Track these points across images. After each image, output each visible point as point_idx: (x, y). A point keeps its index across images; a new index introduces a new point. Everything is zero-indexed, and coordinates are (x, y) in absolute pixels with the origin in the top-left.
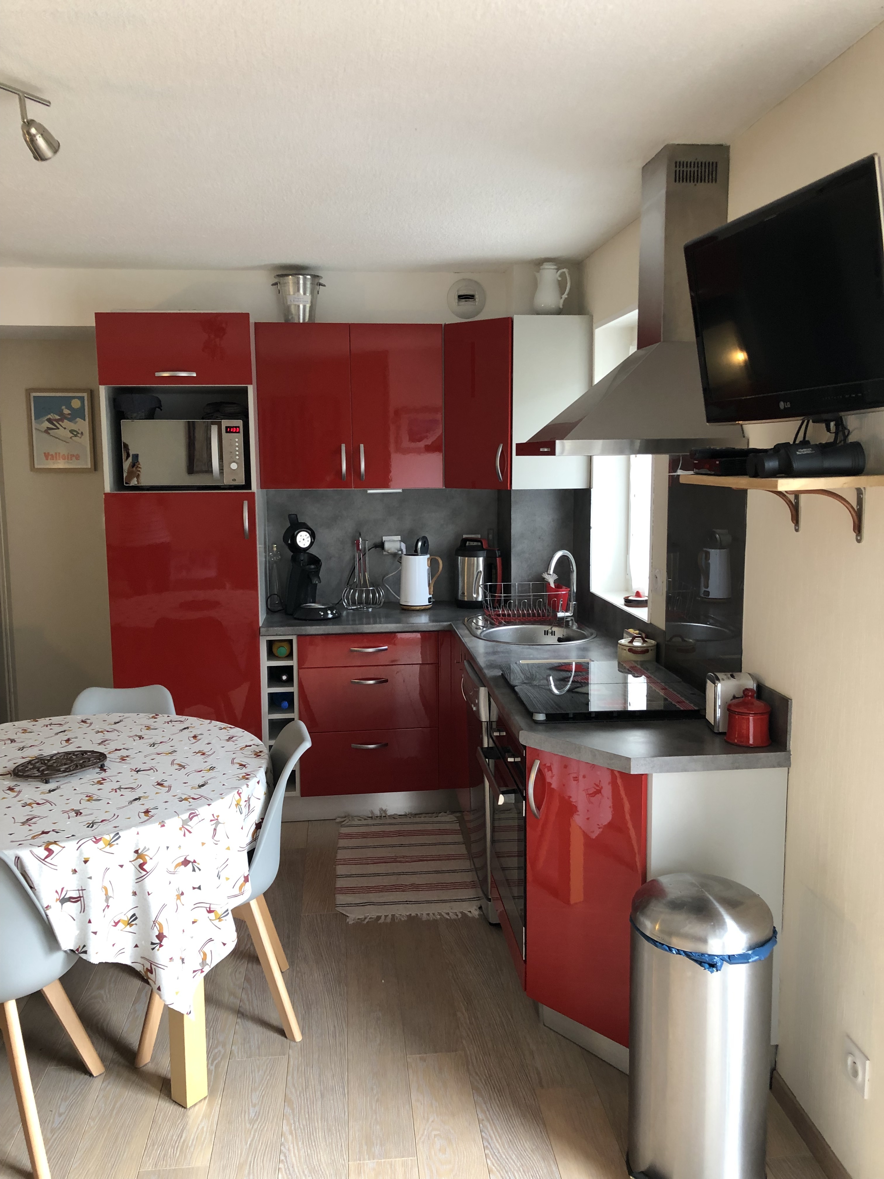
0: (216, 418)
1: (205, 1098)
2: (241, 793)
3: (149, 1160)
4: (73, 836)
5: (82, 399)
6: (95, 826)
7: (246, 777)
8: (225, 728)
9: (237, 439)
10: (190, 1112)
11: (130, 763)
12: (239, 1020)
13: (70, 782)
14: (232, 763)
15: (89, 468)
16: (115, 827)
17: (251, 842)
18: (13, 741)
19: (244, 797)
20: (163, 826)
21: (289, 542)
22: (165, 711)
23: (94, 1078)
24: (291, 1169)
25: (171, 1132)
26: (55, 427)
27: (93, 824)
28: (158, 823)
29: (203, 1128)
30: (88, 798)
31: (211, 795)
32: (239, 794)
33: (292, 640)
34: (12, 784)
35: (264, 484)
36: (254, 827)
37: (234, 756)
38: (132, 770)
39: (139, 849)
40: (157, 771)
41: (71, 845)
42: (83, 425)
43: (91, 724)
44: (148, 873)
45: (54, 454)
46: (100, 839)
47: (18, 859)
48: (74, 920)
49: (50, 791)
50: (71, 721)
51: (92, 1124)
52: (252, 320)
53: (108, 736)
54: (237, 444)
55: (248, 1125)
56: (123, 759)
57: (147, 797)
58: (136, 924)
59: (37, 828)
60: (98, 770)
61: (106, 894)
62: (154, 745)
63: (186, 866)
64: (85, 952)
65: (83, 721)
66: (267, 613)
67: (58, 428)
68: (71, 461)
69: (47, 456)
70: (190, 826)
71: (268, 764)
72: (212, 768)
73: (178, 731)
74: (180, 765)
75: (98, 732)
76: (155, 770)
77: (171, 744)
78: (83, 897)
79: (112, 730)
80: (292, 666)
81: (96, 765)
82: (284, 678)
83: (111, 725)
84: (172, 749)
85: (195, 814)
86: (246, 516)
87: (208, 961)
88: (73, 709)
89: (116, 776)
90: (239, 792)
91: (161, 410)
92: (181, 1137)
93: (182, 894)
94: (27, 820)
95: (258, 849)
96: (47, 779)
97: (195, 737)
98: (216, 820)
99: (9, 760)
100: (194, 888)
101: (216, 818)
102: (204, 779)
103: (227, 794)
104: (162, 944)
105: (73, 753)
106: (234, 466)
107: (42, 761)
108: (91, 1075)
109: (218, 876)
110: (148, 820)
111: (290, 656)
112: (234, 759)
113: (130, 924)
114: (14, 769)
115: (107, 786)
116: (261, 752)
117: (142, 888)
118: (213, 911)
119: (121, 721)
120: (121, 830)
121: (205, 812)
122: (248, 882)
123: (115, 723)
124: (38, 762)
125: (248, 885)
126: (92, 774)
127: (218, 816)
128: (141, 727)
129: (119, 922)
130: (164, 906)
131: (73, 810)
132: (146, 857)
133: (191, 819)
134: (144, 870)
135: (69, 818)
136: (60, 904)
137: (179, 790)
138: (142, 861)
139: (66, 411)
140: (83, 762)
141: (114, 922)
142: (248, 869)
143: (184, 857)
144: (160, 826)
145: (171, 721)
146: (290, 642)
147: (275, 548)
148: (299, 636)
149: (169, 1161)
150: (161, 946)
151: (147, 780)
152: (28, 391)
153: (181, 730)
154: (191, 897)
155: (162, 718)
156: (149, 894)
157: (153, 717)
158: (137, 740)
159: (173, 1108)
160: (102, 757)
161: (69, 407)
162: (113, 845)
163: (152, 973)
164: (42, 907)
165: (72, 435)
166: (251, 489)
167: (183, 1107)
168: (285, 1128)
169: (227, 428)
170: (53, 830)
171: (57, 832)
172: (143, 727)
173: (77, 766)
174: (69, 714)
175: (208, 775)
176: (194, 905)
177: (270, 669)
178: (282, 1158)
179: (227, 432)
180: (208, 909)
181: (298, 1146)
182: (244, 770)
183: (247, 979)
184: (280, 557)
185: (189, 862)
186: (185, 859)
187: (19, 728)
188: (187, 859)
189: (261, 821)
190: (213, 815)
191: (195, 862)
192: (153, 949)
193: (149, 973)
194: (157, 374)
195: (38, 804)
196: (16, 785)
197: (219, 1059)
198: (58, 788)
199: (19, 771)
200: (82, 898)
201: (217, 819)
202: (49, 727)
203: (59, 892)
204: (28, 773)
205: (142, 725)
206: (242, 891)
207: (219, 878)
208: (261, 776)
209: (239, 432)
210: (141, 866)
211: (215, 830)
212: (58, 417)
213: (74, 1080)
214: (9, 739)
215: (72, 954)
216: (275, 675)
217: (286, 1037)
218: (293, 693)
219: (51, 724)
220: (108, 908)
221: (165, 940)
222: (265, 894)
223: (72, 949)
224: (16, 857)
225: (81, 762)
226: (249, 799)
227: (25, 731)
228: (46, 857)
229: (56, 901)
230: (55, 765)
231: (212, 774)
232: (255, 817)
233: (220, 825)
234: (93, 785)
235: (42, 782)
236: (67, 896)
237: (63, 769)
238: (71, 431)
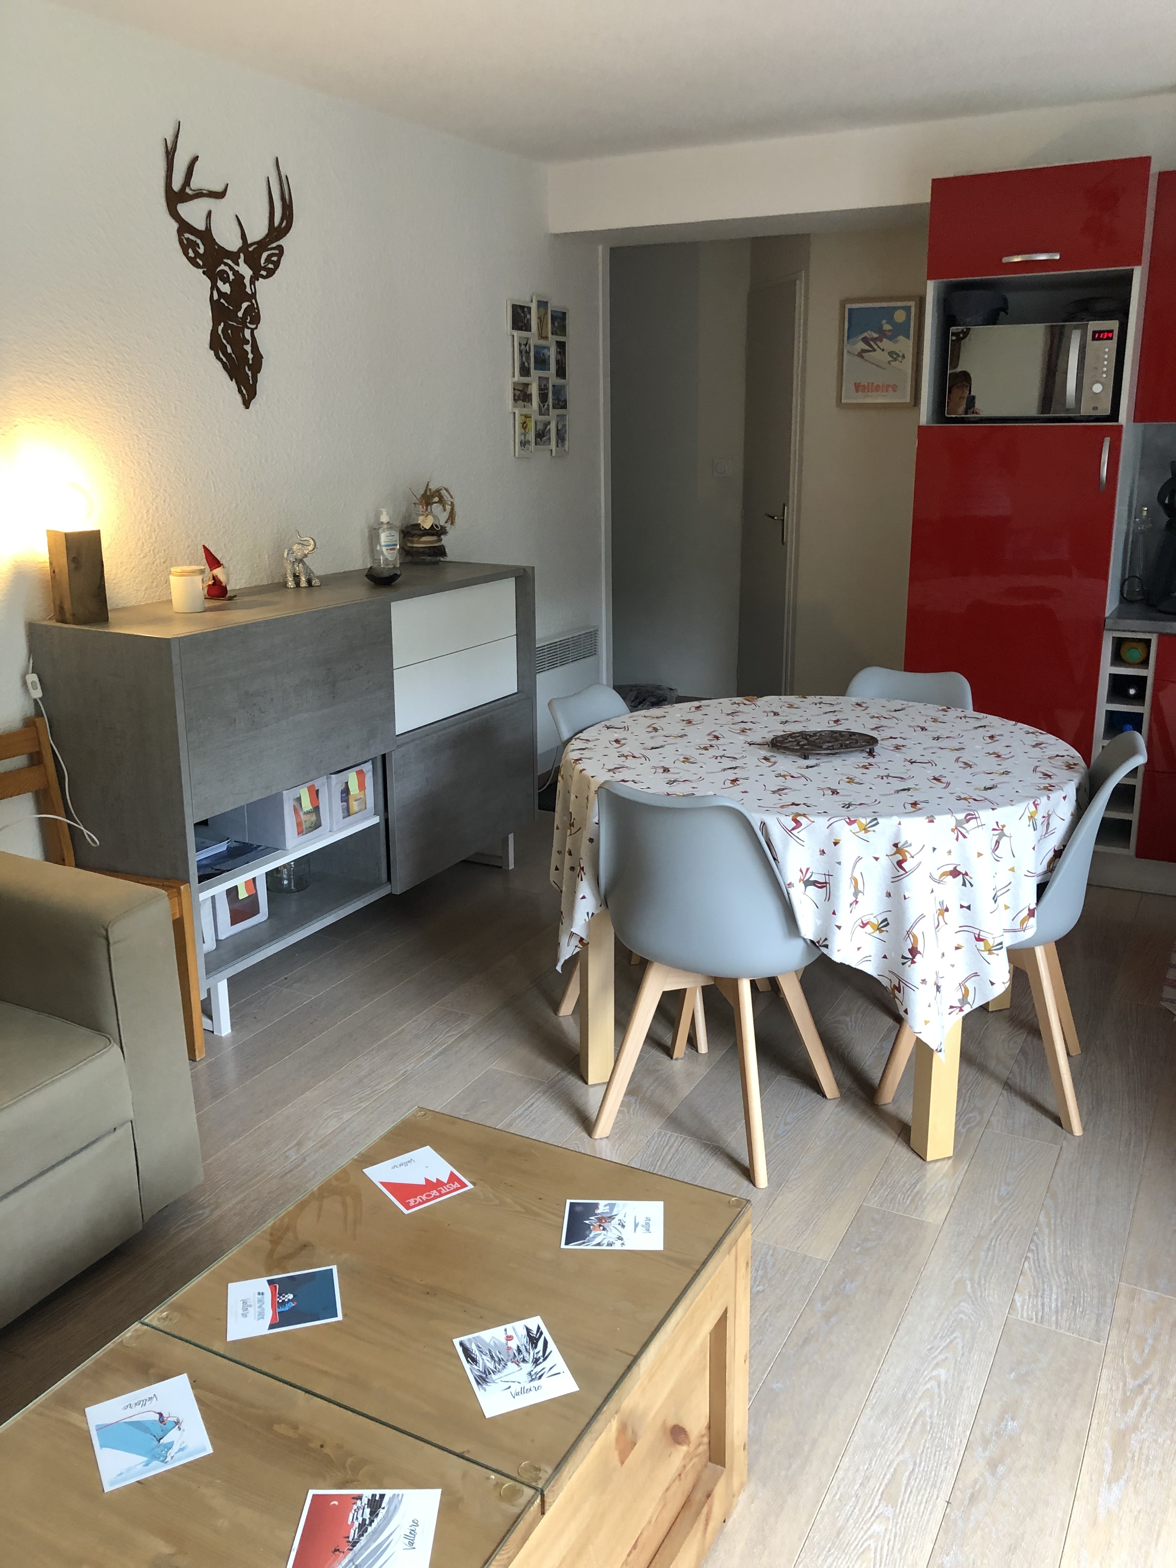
0: (1082, 320)
1: (949, 1158)
2: (1038, 804)
3: (875, 1197)
4: (825, 812)
5: (907, 309)
6: (851, 808)
7: (1049, 788)
8: (1033, 733)
9: (1109, 348)
10: (929, 1167)
11: (905, 753)
12: (1005, 1092)
13: (831, 762)
14: (1035, 770)
15: (906, 403)
16: (874, 812)
17: (1045, 873)
18: (776, 714)
19: (1042, 812)
20: (932, 821)
21: (1167, 502)
22: (962, 705)
23: (827, 1100)
24: (1042, 1263)
25: (904, 1179)
26: (870, 349)
27: (850, 805)
28: (926, 817)
29: (942, 1186)
30: (848, 780)
31: (999, 800)
32: (1036, 805)
33: (1150, 640)
34: (768, 754)
35: (1141, 414)
36: (1052, 854)
37: (1038, 764)
38: (905, 760)
39: (900, 842)
40: (936, 765)
41: (822, 822)
42: (905, 345)
43: (867, 708)
44: (906, 872)
45: (866, 384)
46: (854, 822)
47: (763, 824)
48: (818, 908)
49: (807, 767)
50: (844, 703)
51: (818, 1143)
52: (1155, 168)
53: (884, 722)
54: (1106, 356)
55: (996, 1201)
56: (897, 748)
57: (917, 790)
58: (887, 931)
59: (787, 799)
60: (866, 755)
61: (856, 887)
62: (938, 738)
63: (954, 877)
64: (826, 946)
65: (858, 704)
66: (1121, 602)
67: (875, 350)
68: (886, 393)
69: (858, 387)
70: (966, 829)
71: (1083, 778)
72: (1007, 773)
73: (972, 728)
74: (965, 763)
75: (873, 717)
76: (934, 764)
77: (961, 740)
78: (829, 883)
79: (889, 717)
80: (1146, 678)
81: (863, 748)
82: (1132, 692)
83: (891, 711)
84: (961, 746)
85: (974, 816)
86: (1105, 459)
87: (970, 999)
88: (848, 691)
89: (885, 763)
90: (1036, 803)
91: (1007, 314)
92: (915, 1187)
93: (947, 910)
94: (779, 789)
95: (1053, 881)
96: (806, 754)
97: (992, 737)
98: (1000, 831)
99: (769, 732)
100: (962, 907)
101: (1001, 827)
102: (993, 783)
103: (1020, 801)
104: (914, 960)
105: (840, 732)
106: (1097, 388)
107: (804, 736)
108: (824, 1096)
109: (994, 899)
110: (914, 812)
111: (1145, 663)
112: (1037, 767)
113: (879, 929)
114: (773, 739)
115: (873, 772)
116: (1075, 764)
117: (898, 890)
118: (982, 940)
119: (903, 709)
120: (880, 816)
121: (987, 816)
122: (1034, 917)
123: (896, 711)
124: (799, 736)
125: (1033, 921)
126: (859, 758)
127: (1004, 826)
128: (925, 718)
129: (867, 923)
130: (923, 916)
131: (830, 788)
132: (907, 853)
133: (968, 821)
134: (904, 870)
135: (824, 795)
136: (803, 885)
137: (959, 788)
138: (901, 858)
139: (887, 327)
140: (850, 743)
141: (862, 922)
142: (1036, 902)
143: (954, 866)
144: (927, 820)
145: (965, 717)
146: (1148, 642)
147: (1146, 512)
148: (1162, 636)
149: (897, 1205)
150: (913, 962)
151: (921, 775)
152: (843, 303)
153: (976, 728)
154: (956, 917)
155: (953, 713)
156: (905, 898)
157: (943, 710)
158: (918, 730)
159: (910, 1157)
160: (873, 741)
161: (891, 321)
162: (869, 831)
163: (900, 992)
164: (784, 883)
165: (890, 359)
166: (1117, 421)
167: (921, 1158)
168: (1042, 1219)
169: (1094, 333)
170: (804, 804)
171: (808, 806)
172: (929, 718)
173: (842, 746)
174: (843, 695)
175: (998, 779)
176: (960, 927)
177: (1114, 678)
178: (1033, 1247)
179: (1094, 339)
180: (977, 936)
181: (1055, 1241)
182: (1048, 781)
183: (1023, 1051)
184: (1150, 525)
185: (959, 873)
186: (955, 868)
187: (786, 702)
188: (958, 868)
189: (1062, 848)
190: (997, 823)
191: (966, 874)
192: (903, 964)
193: (896, 992)
194: (1005, 260)
195: (792, 777)
196: (772, 756)
197: (974, 1124)
198: (816, 765)
199: (777, 742)
200: (828, 885)
201: (1002, 830)
202: (818, 705)
203: (804, 872)
204: (786, 745)
205: (927, 716)
206: (1024, 926)
207: (995, 901)
208: (1071, 790)
209: (1111, 339)
210: (900, 863)
211: (998, 842)
212: (875, 335)
213: (806, 1096)
214: (773, 711)
215: (812, 946)
216: (1119, 686)
217: (1061, 1126)
218: (1142, 714)
219: (820, 703)
220: (856, 904)
221: (918, 956)
222: (1058, 943)
223: (812, 939)
224: (762, 822)
225: (848, 742)
226: (1049, 816)
227: (791, 706)
228: (793, 829)
229: (800, 882)
230: (818, 741)
231: (1005, 778)
232: (1054, 842)
233: (1004, 838)
234: (856, 768)
235: (800, 756)
236: (812, 879)
237: (826, 747)
238: (891, 354)
